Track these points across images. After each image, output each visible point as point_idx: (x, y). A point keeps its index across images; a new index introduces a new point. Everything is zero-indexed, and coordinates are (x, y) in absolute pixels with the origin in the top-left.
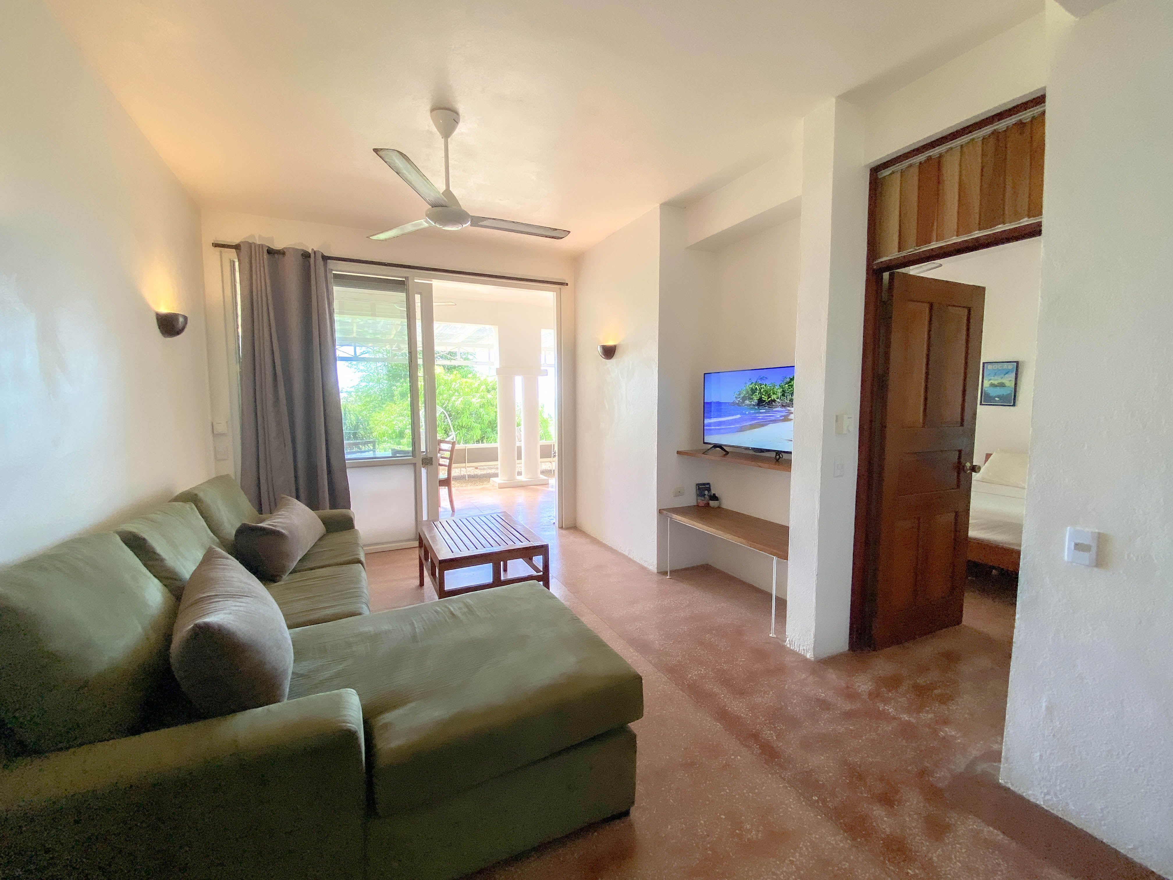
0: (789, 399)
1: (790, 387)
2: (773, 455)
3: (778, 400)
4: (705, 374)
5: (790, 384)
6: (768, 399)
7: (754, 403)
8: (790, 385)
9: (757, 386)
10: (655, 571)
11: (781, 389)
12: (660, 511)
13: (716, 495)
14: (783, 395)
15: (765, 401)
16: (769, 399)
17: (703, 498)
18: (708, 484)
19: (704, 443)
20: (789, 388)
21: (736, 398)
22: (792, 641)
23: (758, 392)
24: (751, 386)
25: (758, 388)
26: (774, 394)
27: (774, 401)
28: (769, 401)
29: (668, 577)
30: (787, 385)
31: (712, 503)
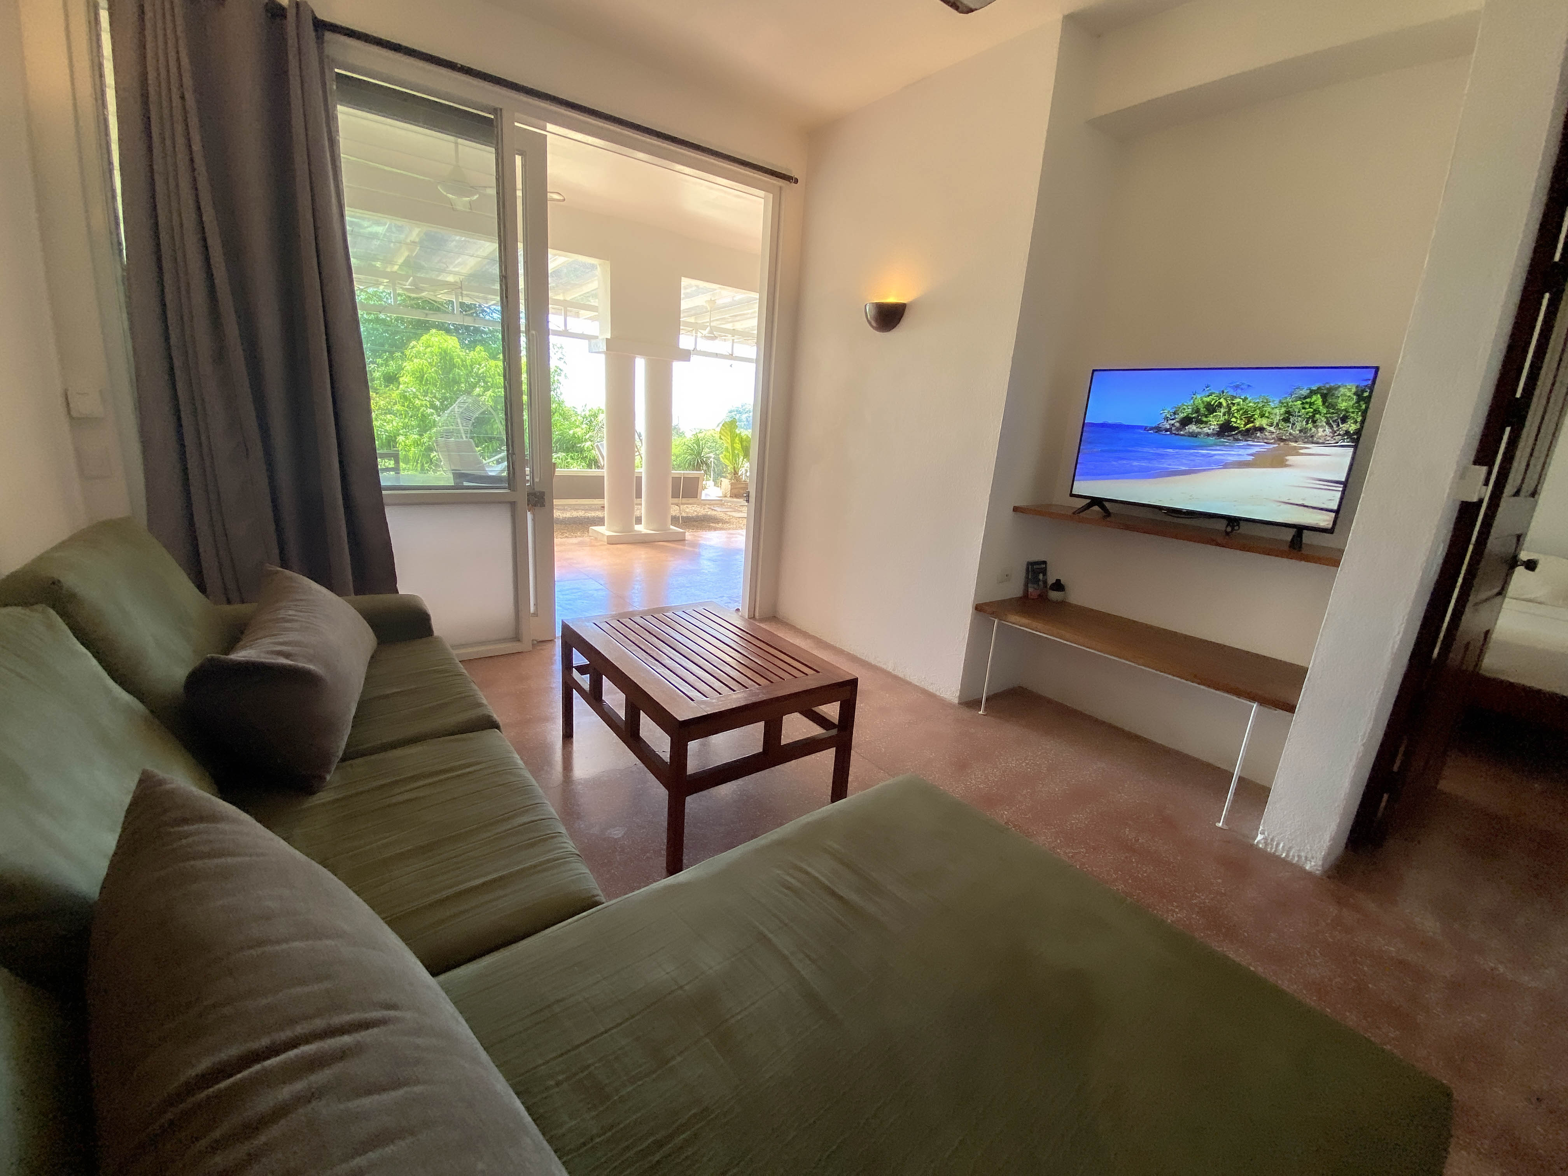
0: (1298, 428)
1: (1307, 406)
2: (1222, 526)
3: (1272, 429)
4: (1094, 371)
5: (1308, 400)
6: (1245, 425)
7: (1210, 432)
8: (1307, 403)
9: (1222, 400)
10: (956, 701)
11: (1283, 410)
12: (979, 608)
13: (1062, 582)
14: (1286, 420)
15: (1237, 428)
16: (1248, 426)
17: (1036, 586)
18: (1045, 563)
19: (1072, 495)
20: (1304, 408)
21: (1167, 419)
22: (1272, 840)
23: (1223, 410)
24: (1208, 399)
25: (1224, 404)
26: (1262, 416)
27: (1261, 429)
28: (1248, 430)
29: (981, 712)
30: (1299, 402)
31: (1054, 595)
